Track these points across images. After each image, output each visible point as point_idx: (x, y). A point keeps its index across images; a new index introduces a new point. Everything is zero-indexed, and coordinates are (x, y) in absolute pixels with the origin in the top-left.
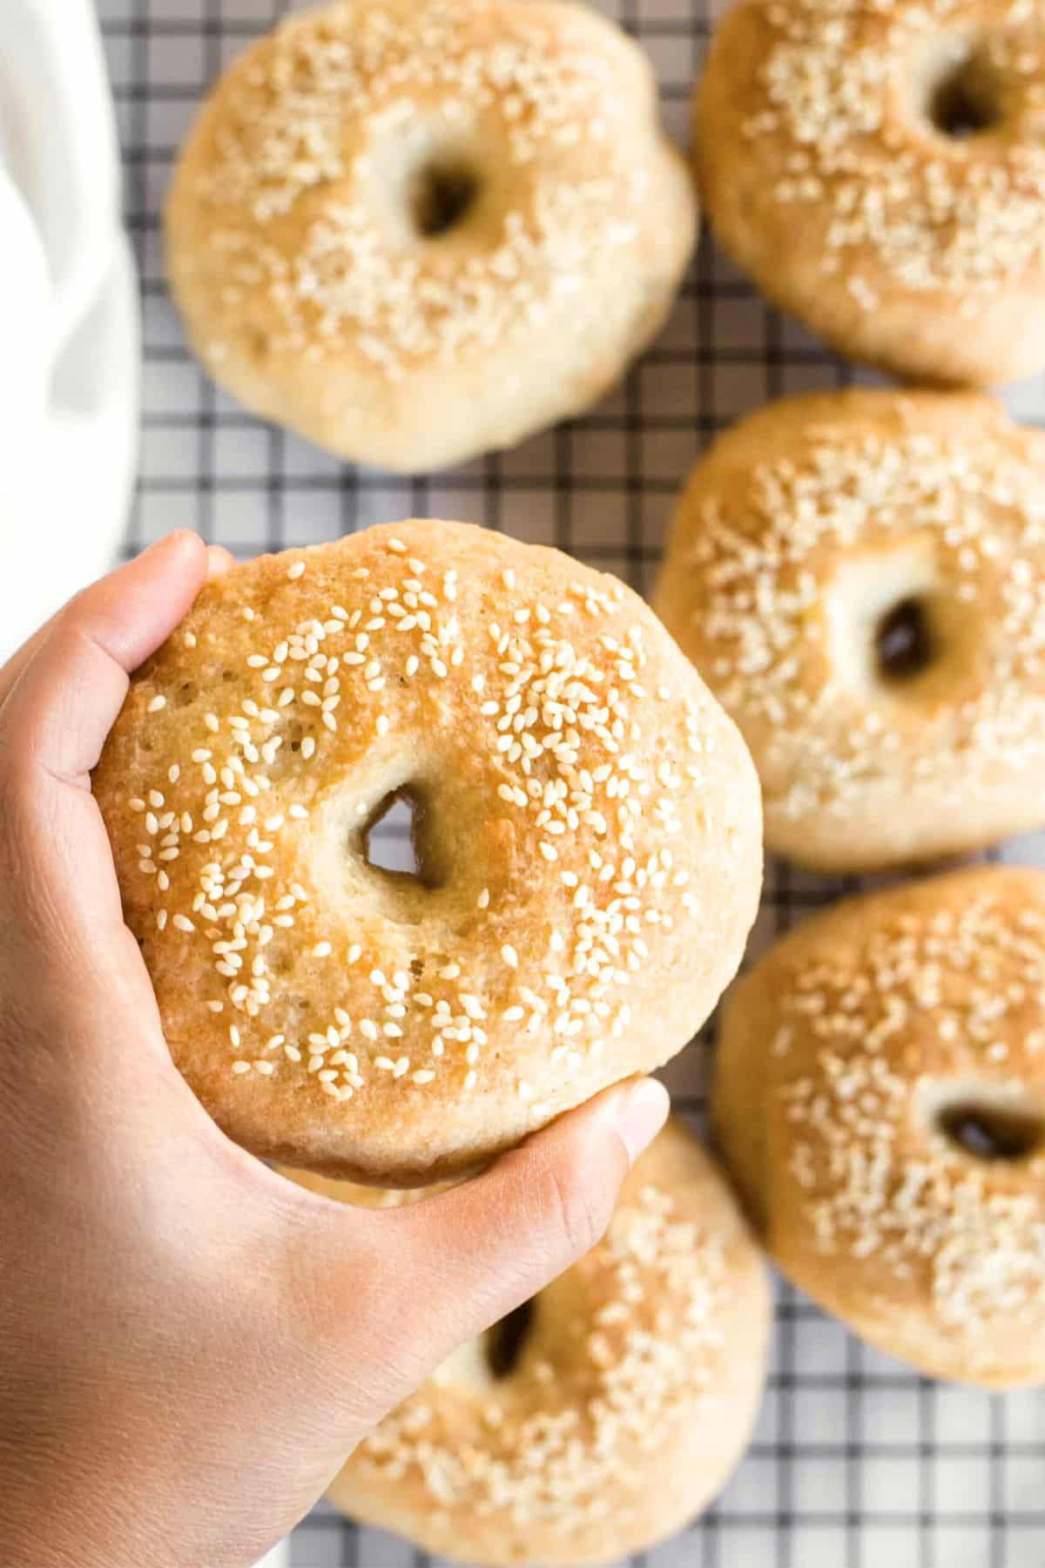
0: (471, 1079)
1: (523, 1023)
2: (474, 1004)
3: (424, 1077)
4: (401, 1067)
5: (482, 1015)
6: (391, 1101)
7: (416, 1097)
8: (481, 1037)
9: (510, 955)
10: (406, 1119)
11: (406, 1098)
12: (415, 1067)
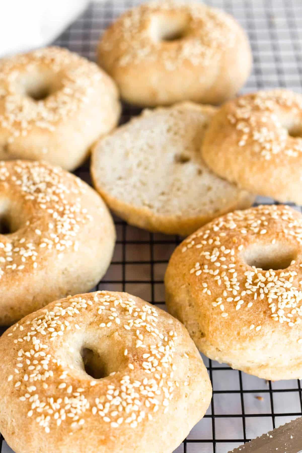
0: (35, 265)
1: (46, 248)
2: (30, 246)
3: (21, 267)
4: (14, 267)
5: (34, 248)
6: (13, 277)
7: (20, 274)
8: (36, 254)
9: (38, 232)
10: (19, 280)
11: (17, 274)
12: (18, 266)
